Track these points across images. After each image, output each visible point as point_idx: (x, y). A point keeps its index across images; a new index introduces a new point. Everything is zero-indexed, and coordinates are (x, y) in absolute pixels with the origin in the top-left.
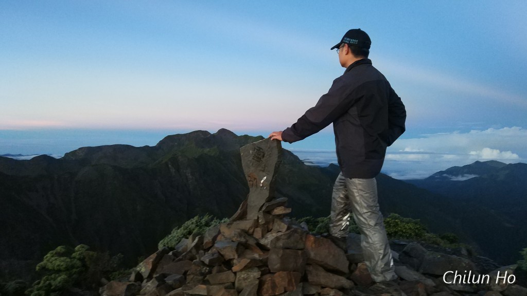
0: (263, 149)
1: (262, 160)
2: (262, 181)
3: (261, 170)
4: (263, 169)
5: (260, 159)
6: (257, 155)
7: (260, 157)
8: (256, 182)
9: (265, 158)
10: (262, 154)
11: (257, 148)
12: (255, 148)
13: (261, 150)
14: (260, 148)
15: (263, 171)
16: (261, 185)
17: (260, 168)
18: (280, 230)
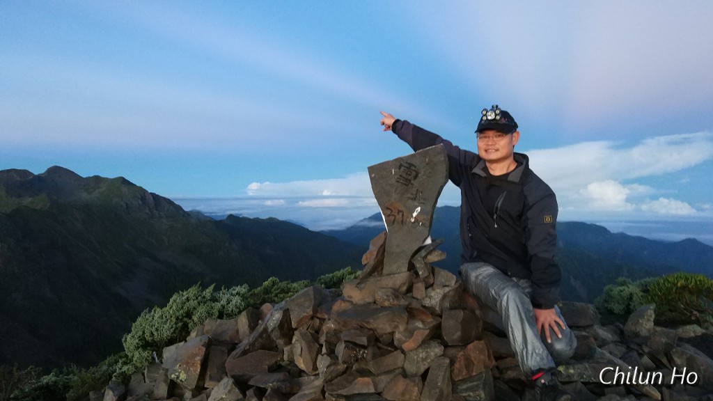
0: (415, 167)
1: (412, 182)
2: (415, 214)
3: (409, 198)
4: (412, 197)
5: (410, 181)
6: (404, 175)
7: (410, 177)
8: (403, 215)
9: (417, 180)
10: (414, 173)
11: (406, 165)
12: (401, 166)
13: (413, 168)
14: (411, 165)
15: (414, 199)
16: (413, 220)
17: (409, 195)
18: (447, 284)
